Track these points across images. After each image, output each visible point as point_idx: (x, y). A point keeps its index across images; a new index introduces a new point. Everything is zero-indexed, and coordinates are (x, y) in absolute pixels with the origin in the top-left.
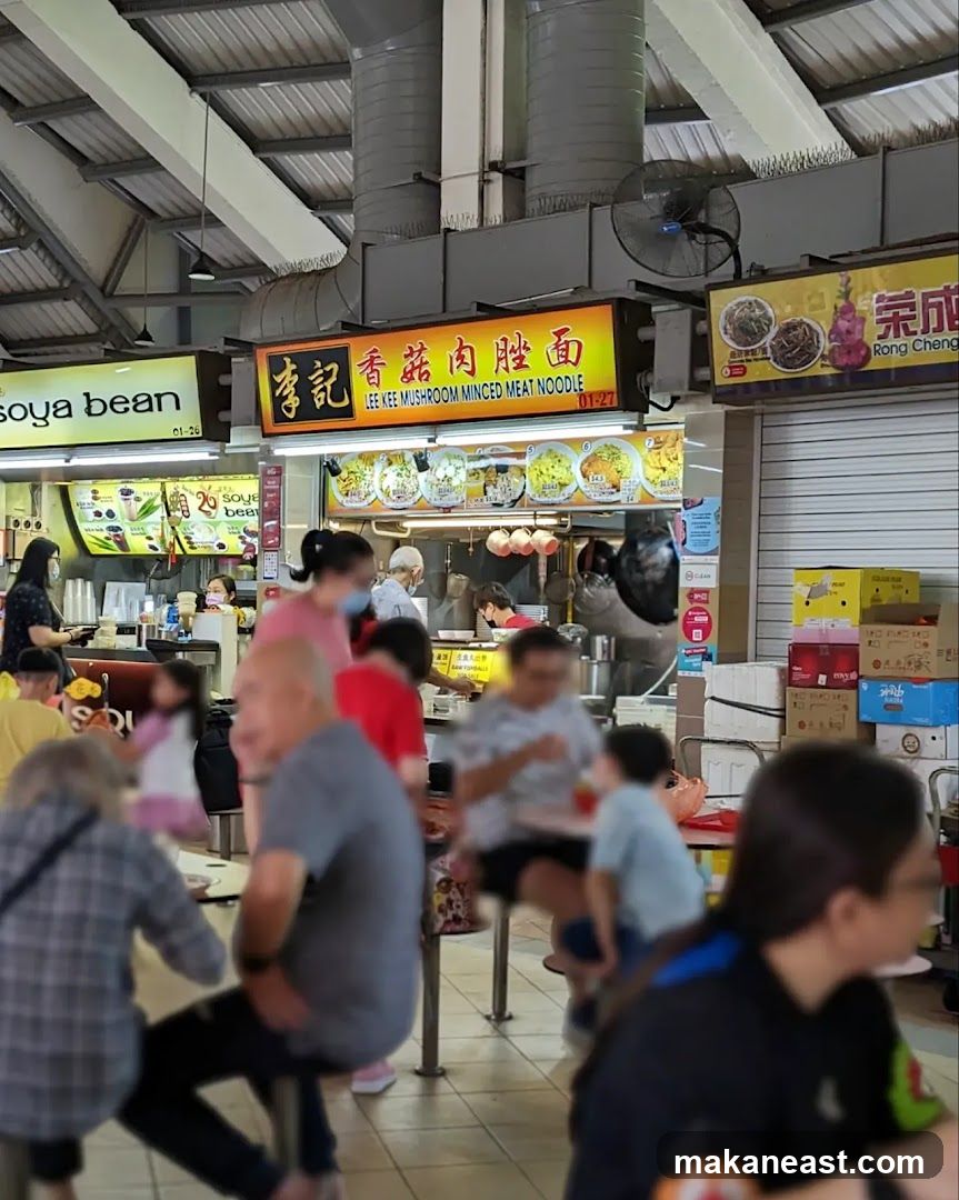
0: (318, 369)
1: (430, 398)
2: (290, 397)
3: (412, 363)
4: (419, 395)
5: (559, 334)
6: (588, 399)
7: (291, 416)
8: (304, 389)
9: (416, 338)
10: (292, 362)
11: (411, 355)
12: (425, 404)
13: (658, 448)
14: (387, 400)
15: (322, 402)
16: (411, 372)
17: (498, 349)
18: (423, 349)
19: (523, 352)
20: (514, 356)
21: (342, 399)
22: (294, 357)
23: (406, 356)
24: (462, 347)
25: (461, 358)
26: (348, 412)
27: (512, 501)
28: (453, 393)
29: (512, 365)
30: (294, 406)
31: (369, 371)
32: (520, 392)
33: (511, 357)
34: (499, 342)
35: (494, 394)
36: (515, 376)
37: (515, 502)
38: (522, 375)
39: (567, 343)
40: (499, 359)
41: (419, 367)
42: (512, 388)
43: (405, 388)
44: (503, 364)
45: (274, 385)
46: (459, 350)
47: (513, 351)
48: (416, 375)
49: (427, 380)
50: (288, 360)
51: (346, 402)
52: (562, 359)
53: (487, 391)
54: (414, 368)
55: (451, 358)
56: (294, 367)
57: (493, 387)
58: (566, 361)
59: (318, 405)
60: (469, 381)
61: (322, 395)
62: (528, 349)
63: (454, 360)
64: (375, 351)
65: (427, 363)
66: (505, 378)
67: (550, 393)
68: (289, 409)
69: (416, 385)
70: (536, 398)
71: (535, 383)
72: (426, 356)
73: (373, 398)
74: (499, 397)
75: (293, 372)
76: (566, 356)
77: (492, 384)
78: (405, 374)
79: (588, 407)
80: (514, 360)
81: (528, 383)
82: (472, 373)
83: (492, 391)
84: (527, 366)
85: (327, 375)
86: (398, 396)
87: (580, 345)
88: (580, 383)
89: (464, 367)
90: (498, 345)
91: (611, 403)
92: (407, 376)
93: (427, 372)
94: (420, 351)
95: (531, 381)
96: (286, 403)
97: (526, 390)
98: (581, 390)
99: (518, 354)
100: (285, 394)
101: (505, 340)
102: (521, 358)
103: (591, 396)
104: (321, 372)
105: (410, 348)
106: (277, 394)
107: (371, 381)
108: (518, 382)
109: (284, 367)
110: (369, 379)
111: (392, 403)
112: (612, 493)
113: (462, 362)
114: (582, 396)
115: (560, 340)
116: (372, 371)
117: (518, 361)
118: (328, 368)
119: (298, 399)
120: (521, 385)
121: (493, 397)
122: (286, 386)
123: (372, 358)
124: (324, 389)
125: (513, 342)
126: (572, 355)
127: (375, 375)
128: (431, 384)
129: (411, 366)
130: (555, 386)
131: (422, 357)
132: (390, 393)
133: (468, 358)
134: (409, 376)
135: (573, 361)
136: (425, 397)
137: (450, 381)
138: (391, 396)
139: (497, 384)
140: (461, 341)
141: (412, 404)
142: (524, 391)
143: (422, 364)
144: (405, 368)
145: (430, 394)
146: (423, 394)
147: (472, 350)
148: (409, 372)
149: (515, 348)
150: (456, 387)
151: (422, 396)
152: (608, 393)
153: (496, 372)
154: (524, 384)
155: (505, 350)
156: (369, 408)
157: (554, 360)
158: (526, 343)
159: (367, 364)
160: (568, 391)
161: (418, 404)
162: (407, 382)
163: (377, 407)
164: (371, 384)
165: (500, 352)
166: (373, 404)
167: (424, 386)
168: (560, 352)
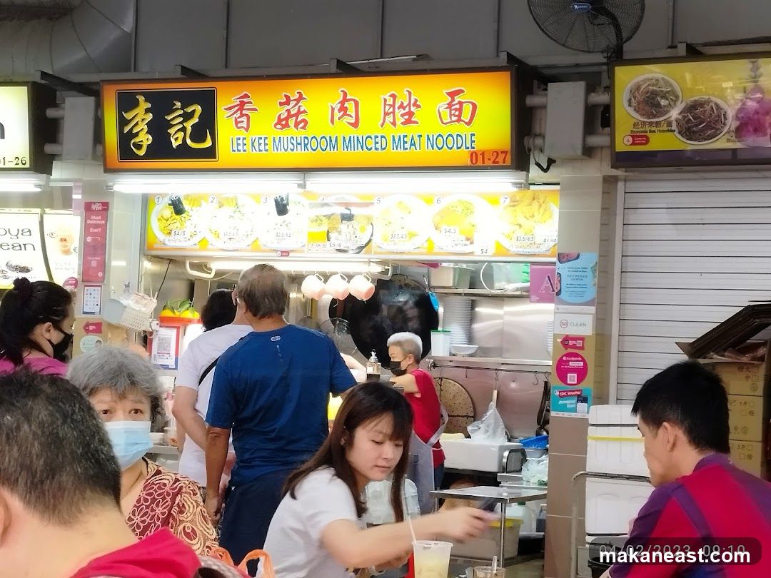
0: (177, 109)
1: (306, 145)
2: (141, 134)
3: (288, 111)
4: (294, 142)
5: (452, 95)
6: (480, 157)
7: (142, 153)
8: (159, 128)
9: (294, 88)
10: (146, 101)
11: (288, 102)
12: (299, 151)
13: (514, 206)
14: (256, 144)
15: (180, 142)
16: (287, 119)
17: (385, 104)
18: (301, 98)
19: (413, 109)
20: (403, 112)
21: (204, 140)
22: (149, 96)
23: (281, 104)
24: (345, 100)
25: (343, 109)
26: (210, 153)
27: (358, 248)
28: (332, 143)
29: (400, 120)
30: (146, 144)
31: (238, 114)
32: (407, 146)
33: (398, 113)
34: (387, 98)
35: (378, 146)
36: (401, 130)
37: (361, 248)
38: (411, 130)
39: (461, 103)
40: (386, 114)
41: (297, 115)
42: (399, 142)
43: (279, 133)
44: (389, 119)
45: (122, 122)
46: (342, 103)
47: (402, 106)
48: (292, 122)
49: (304, 128)
50: (141, 99)
51: (208, 143)
52: (454, 118)
53: (371, 143)
54: (290, 116)
55: (333, 109)
56: (149, 105)
57: (378, 140)
58: (459, 120)
59: (175, 144)
60: (352, 132)
61: (181, 135)
62: (419, 106)
63: (336, 111)
64: (246, 96)
65: (304, 112)
66: (389, 131)
67: (439, 149)
68: (139, 147)
69: (291, 132)
70: (423, 154)
71: (424, 139)
72: (304, 105)
73: (240, 142)
74: (383, 149)
75: (147, 111)
76: (459, 116)
77: (376, 137)
78: (280, 120)
79: (480, 163)
80: (403, 115)
81: (416, 139)
82: (355, 125)
83: (376, 143)
84: (416, 122)
85: (188, 117)
86: (270, 141)
87: (474, 106)
88: (473, 141)
89: (347, 119)
90: (385, 100)
91: (504, 162)
92: (282, 123)
93: (304, 120)
94: (298, 100)
95: (420, 136)
96: (137, 140)
97: (414, 145)
98: (474, 148)
99: (407, 110)
100: (135, 131)
101: (394, 96)
102: (411, 114)
103: (483, 154)
104: (181, 112)
105: (286, 96)
106: (126, 130)
107: (239, 125)
108: (405, 136)
110: (237, 123)
111: (262, 148)
112: (465, 245)
113: (345, 114)
114: (474, 155)
115: (453, 100)
116: (242, 115)
117: (407, 117)
118: (189, 110)
119: (150, 137)
120: (408, 140)
121: (376, 149)
122: (137, 124)
123: (242, 104)
124: (184, 129)
125: (403, 98)
126: (466, 115)
127: (244, 119)
128: (309, 132)
129: (286, 114)
130: (445, 142)
131: (300, 106)
132: (260, 138)
133: (351, 111)
134: (284, 123)
135: (467, 121)
136: (300, 144)
137: (331, 131)
138: (262, 141)
139: (382, 137)
140: (345, 94)
141: (286, 150)
142: (411, 145)
143: (299, 113)
144: (280, 115)
145: (306, 142)
146: (299, 141)
147: (357, 103)
148: (284, 119)
149: (405, 105)
150: (336, 137)
151: (298, 144)
152: (502, 152)
153: (382, 125)
154: (413, 138)
155: (393, 106)
156: (234, 151)
157: (446, 119)
158: (416, 101)
159: (236, 108)
160: (458, 148)
161: (292, 150)
162: (281, 129)
163: (245, 151)
164: (239, 128)
165: (387, 107)
166: (240, 148)
167: (299, 134)
168: (453, 112)
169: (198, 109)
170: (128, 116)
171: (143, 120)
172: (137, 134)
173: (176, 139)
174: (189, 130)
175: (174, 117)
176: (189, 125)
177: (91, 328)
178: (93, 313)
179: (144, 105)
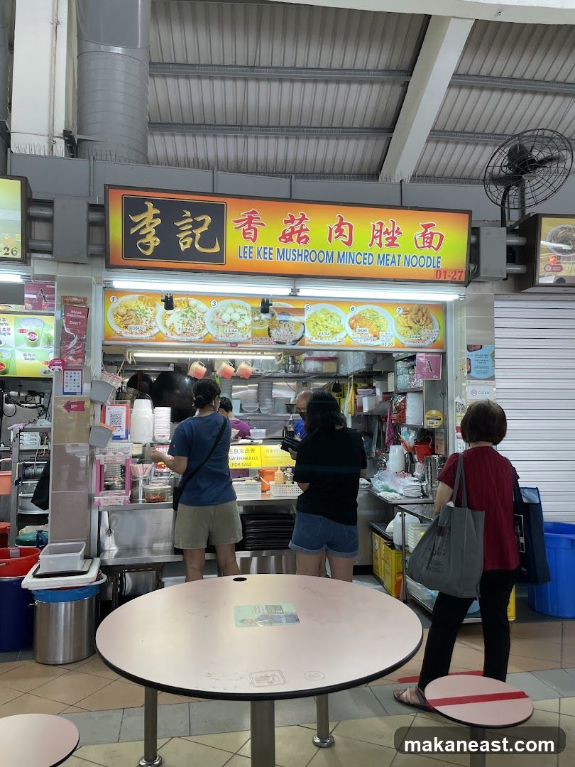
0: (187, 217)
1: (306, 257)
2: (148, 236)
3: (292, 228)
4: (296, 253)
5: (426, 227)
6: (443, 274)
7: (149, 253)
8: (167, 232)
9: (298, 211)
10: (154, 207)
11: (292, 221)
12: (299, 261)
13: (406, 314)
14: (262, 253)
15: (188, 246)
16: (290, 235)
17: (373, 229)
18: (303, 218)
19: (395, 235)
20: (387, 236)
21: (213, 246)
23: (286, 222)
24: (341, 223)
25: (340, 231)
26: (219, 257)
28: (330, 257)
29: (384, 242)
30: (152, 245)
31: (246, 226)
32: (389, 262)
33: (384, 237)
34: (376, 225)
35: (366, 261)
36: (385, 250)
38: (392, 251)
39: (432, 234)
40: (374, 237)
41: (299, 232)
42: (383, 259)
43: (282, 246)
44: (377, 241)
46: (339, 225)
47: (387, 232)
48: (295, 237)
49: (305, 242)
50: (150, 205)
52: (426, 244)
53: (360, 258)
54: (293, 232)
55: (331, 230)
56: (158, 212)
57: (367, 256)
58: (430, 246)
59: (183, 248)
60: (347, 249)
61: (190, 240)
62: (400, 233)
63: (333, 231)
64: (254, 212)
65: (307, 230)
66: (376, 250)
67: (414, 266)
68: (146, 247)
69: (294, 245)
70: (401, 269)
71: (402, 259)
72: (306, 224)
73: (247, 250)
74: (369, 264)
75: (155, 216)
76: (430, 243)
77: (365, 254)
78: (284, 235)
79: (442, 279)
80: (387, 239)
81: (397, 258)
82: (349, 243)
83: (365, 259)
84: (397, 245)
85: (197, 225)
86: (274, 252)
87: (442, 237)
88: (439, 262)
89: (341, 238)
90: (374, 226)
91: (460, 280)
92: (286, 237)
93: (305, 237)
94: (301, 221)
95: (399, 256)
96: (144, 241)
97: (394, 262)
98: (439, 267)
99: (391, 235)
100: (142, 233)
101: (381, 224)
102: (394, 238)
103: (445, 272)
104: (192, 220)
105: (291, 216)
106: (133, 231)
107: (247, 236)
108: (388, 255)
109: (145, 209)
110: (244, 234)
111: (267, 256)
112: (374, 340)
113: (341, 234)
114: (438, 272)
115: (426, 230)
116: (250, 228)
117: (390, 241)
118: (199, 219)
119: (158, 240)
120: (390, 258)
121: (365, 263)
122: (145, 227)
123: (250, 219)
124: (193, 236)
125: (388, 226)
126: (435, 243)
127: (252, 231)
128: (309, 247)
129: (290, 230)
130: (418, 261)
131: (302, 225)
132: (266, 248)
133: (346, 232)
134: (288, 237)
135: (435, 247)
136: (301, 255)
137: (329, 247)
138: (267, 251)
139: (370, 254)
140: (341, 219)
141: (288, 260)
142: (392, 262)
143: (302, 230)
144: (284, 231)
145: (306, 254)
146: (300, 253)
147: (351, 227)
148: (288, 234)
149: (389, 231)
150: (333, 252)
151: (299, 255)
152: (459, 272)
153: (371, 245)
154: (394, 257)
155: (380, 231)
156: (241, 257)
157: (420, 243)
158: (398, 229)
159: (244, 222)
160: (427, 266)
161: (294, 260)
162: (285, 242)
163: (251, 258)
164: (246, 238)
165: (375, 232)
166: (247, 255)
167: (302, 247)
168: (426, 240)
169: (208, 219)
170: (136, 219)
171: (151, 224)
172: (144, 236)
173: (185, 243)
174: (198, 236)
175: (184, 224)
176: (198, 232)
177: (72, 406)
178: (75, 393)
179: (152, 210)
